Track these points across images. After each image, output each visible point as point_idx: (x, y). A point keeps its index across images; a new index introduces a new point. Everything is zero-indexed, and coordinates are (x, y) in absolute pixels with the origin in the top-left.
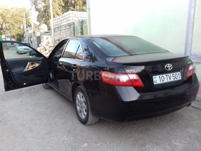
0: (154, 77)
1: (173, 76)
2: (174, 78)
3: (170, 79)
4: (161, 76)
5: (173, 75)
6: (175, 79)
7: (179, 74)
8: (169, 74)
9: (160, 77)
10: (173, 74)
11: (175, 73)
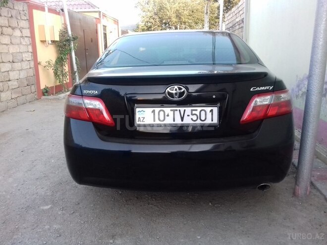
0: (137, 110)
1: (192, 114)
2: (195, 118)
3: (182, 119)
4: (157, 110)
5: (194, 112)
6: (199, 122)
7: (212, 111)
8: (182, 109)
9: (154, 112)
10: (192, 110)
11: (199, 109)
